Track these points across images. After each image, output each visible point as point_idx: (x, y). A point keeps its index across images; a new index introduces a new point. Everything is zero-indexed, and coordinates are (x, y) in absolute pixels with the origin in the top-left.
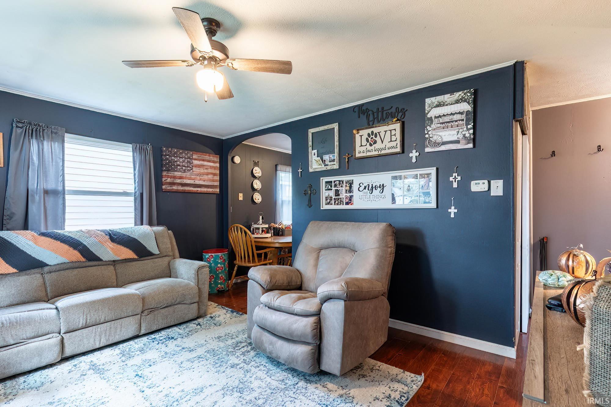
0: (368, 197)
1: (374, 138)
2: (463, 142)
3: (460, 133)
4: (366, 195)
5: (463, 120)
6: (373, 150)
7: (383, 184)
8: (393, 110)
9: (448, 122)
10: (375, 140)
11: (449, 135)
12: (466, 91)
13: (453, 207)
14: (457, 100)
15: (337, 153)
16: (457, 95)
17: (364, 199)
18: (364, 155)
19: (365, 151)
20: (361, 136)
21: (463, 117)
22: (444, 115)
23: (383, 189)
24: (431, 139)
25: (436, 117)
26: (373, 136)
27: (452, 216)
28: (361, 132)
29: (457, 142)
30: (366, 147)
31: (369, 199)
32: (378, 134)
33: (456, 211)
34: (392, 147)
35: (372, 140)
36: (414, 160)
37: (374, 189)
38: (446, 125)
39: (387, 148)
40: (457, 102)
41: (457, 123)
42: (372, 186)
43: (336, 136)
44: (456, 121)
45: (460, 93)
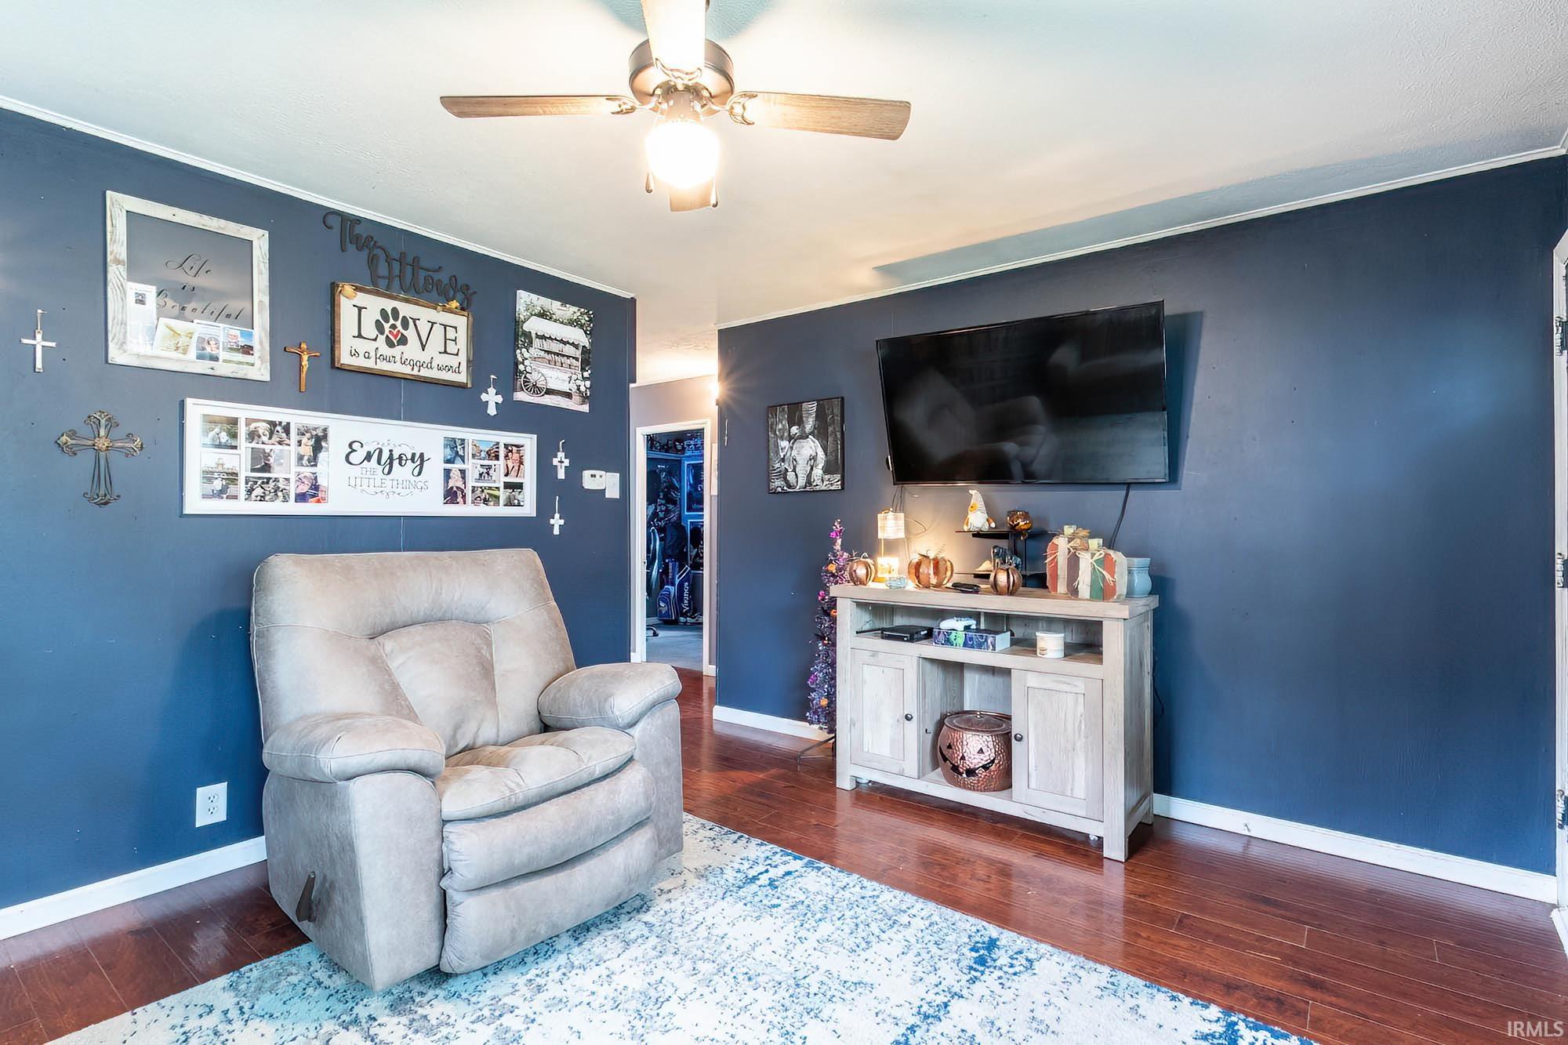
0: (378, 483)
1: (400, 327)
2: (576, 398)
3: (572, 381)
4: (370, 476)
5: (577, 359)
6: (398, 359)
7: (422, 455)
8: (443, 277)
9: (558, 354)
10: (402, 334)
11: (557, 378)
12: (583, 310)
13: (557, 516)
14: (571, 320)
15: (264, 329)
16: (571, 311)
17: (365, 487)
18: (369, 364)
19: (372, 354)
20: (360, 309)
21: (578, 353)
22: (550, 338)
23: (421, 465)
24: (528, 375)
25: (538, 336)
26: (398, 324)
27: (556, 531)
28: (362, 299)
29: (568, 395)
30: (374, 345)
31: (382, 489)
32: (411, 321)
33: (562, 522)
34: (449, 368)
35: (395, 332)
36: (492, 411)
37: (396, 463)
38: (554, 357)
39: (434, 365)
40: (571, 323)
41: (568, 361)
42: (391, 458)
43: (260, 273)
44: (568, 357)
45: (575, 309)
